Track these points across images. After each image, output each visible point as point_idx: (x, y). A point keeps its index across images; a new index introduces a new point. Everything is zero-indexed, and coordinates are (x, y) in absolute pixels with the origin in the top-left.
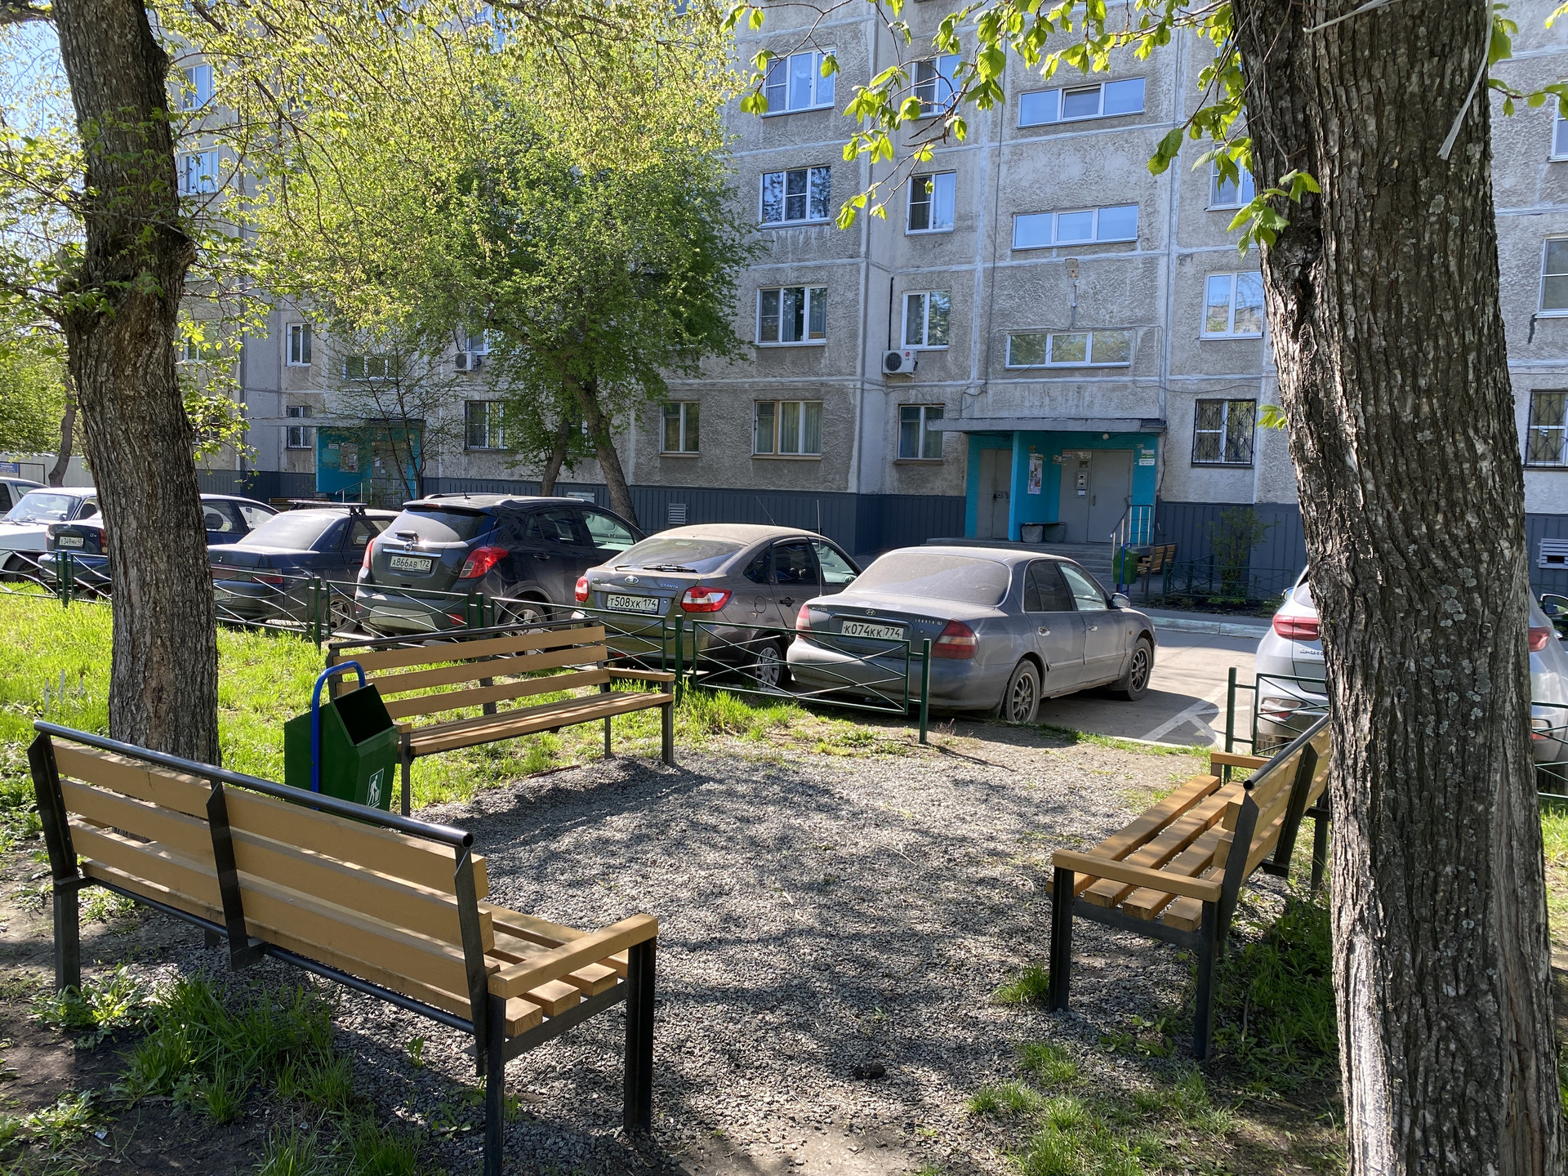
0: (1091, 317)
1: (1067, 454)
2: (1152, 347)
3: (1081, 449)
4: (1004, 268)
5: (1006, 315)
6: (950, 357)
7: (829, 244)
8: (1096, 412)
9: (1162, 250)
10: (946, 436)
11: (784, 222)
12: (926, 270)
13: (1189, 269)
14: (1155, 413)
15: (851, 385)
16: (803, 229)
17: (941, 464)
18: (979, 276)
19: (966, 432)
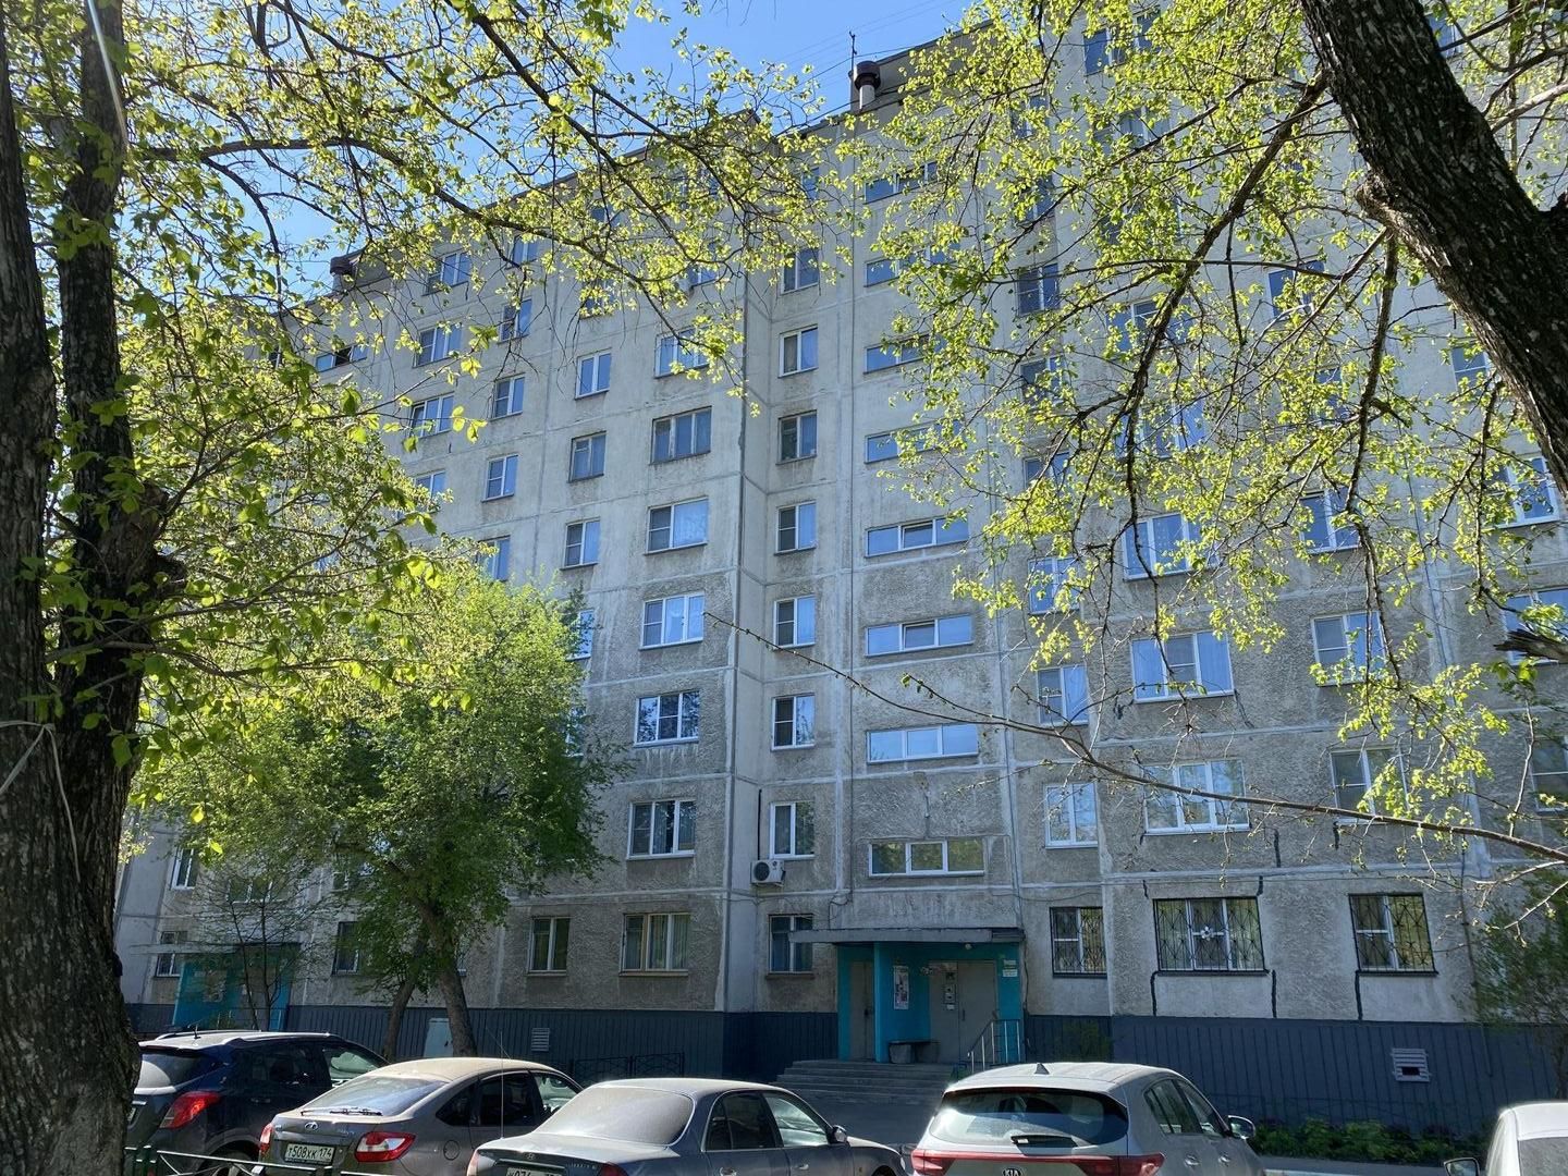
0: (943, 827)
1: (934, 966)
2: (1002, 856)
3: (947, 960)
4: (862, 780)
5: (866, 825)
6: (816, 866)
7: (697, 760)
8: (958, 921)
9: (1001, 764)
10: (815, 948)
11: (657, 741)
12: (790, 782)
13: (1027, 780)
14: (1013, 923)
15: (718, 896)
16: (674, 747)
17: (812, 977)
18: (839, 787)
19: (834, 944)
